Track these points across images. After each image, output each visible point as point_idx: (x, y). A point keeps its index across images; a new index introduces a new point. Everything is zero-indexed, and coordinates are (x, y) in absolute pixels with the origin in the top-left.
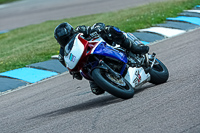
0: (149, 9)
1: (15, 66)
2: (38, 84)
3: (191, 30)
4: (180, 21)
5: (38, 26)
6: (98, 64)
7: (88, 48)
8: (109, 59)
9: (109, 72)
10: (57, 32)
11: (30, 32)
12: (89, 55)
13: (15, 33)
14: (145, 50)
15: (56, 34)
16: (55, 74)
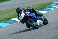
0: (37, 5)
2: (5, 27)
3: (50, 12)
4: (46, 9)
6: (29, 19)
7: (26, 14)
9: (32, 21)
11: (3, 12)
16: (10, 24)
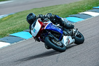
0: (84, 3)
1: (18, 31)
2: (29, 39)
5: (29, 11)
6: (48, 34)
7: (43, 26)
8: (54, 32)
10: (28, 17)
12: (43, 29)
13: (18, 15)
14: (72, 27)
15: (27, 18)
